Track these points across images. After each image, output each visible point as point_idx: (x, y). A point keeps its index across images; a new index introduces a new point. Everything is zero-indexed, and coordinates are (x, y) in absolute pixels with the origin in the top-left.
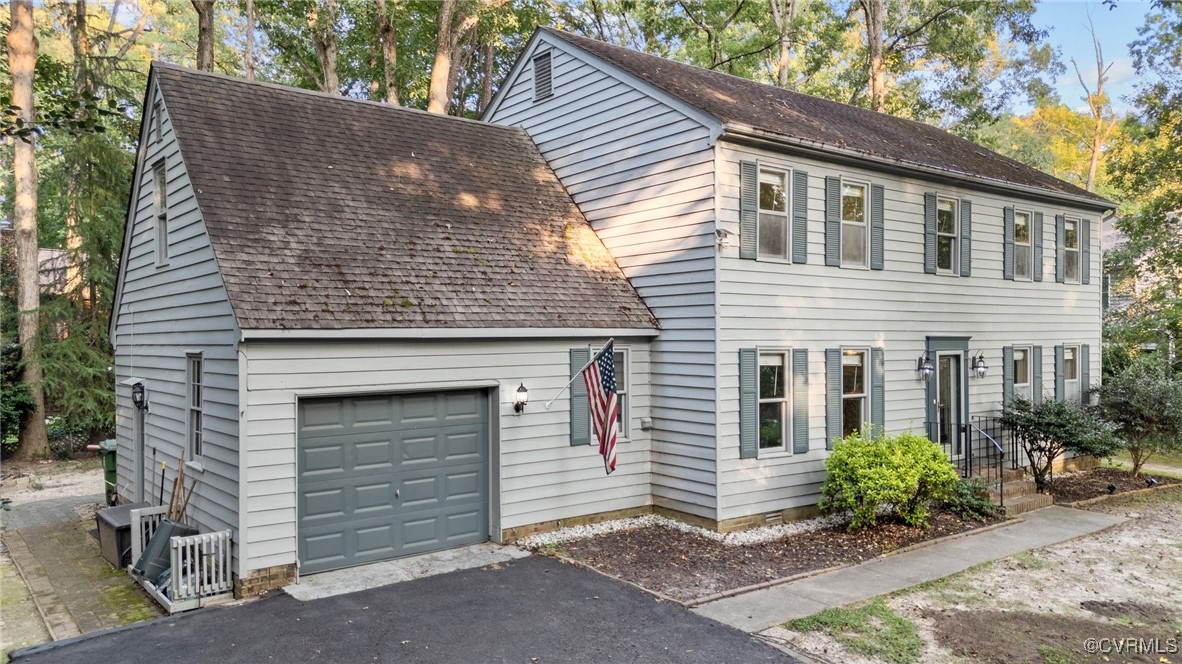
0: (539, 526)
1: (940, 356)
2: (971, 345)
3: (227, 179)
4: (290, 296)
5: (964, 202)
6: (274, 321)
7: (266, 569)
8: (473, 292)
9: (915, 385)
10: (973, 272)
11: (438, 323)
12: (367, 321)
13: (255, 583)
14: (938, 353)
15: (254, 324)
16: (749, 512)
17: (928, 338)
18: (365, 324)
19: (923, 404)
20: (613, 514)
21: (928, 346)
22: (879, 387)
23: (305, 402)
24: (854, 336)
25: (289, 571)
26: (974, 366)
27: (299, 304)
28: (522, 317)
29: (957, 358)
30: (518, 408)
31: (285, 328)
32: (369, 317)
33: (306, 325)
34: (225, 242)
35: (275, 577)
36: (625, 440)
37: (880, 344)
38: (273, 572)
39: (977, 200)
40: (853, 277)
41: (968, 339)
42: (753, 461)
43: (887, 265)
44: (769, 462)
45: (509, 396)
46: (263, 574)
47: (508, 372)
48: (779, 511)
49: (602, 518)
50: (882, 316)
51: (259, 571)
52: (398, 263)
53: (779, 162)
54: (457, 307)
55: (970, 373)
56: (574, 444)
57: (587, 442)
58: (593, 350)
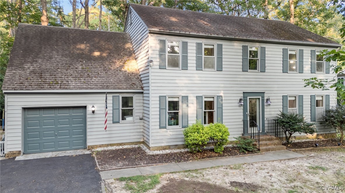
0: (101, 146)
1: (249, 98)
2: (265, 95)
3: (21, 52)
4: (22, 81)
5: (261, 47)
6: (13, 88)
7: (12, 151)
8: (81, 80)
9: (238, 108)
10: (266, 71)
11: (64, 88)
12: (41, 88)
13: (9, 155)
14: (248, 98)
15: (6, 88)
16: (163, 145)
17: (244, 92)
18: (40, 89)
19: (242, 114)
20: (129, 143)
21: (244, 95)
22: (221, 108)
23: (24, 109)
24: (208, 92)
25: (19, 153)
26: (267, 102)
27: (23, 83)
28: (93, 86)
29: (259, 99)
30: (93, 112)
31: (15, 90)
32: (42, 87)
33: (22, 89)
34: (11, 68)
35: (15, 154)
36: (134, 122)
37: (222, 94)
38: (14, 152)
39: (268, 47)
40: (209, 74)
41: (264, 93)
42: (165, 130)
43: (223, 69)
44: (172, 130)
45: (90, 109)
46: (11, 153)
47: (90, 102)
48: (177, 145)
49: (124, 144)
50: (223, 85)
51: (10, 152)
52: (61, 72)
53: (176, 39)
54: (73, 84)
55: (265, 104)
56: (114, 123)
57: (118, 122)
58: (121, 96)
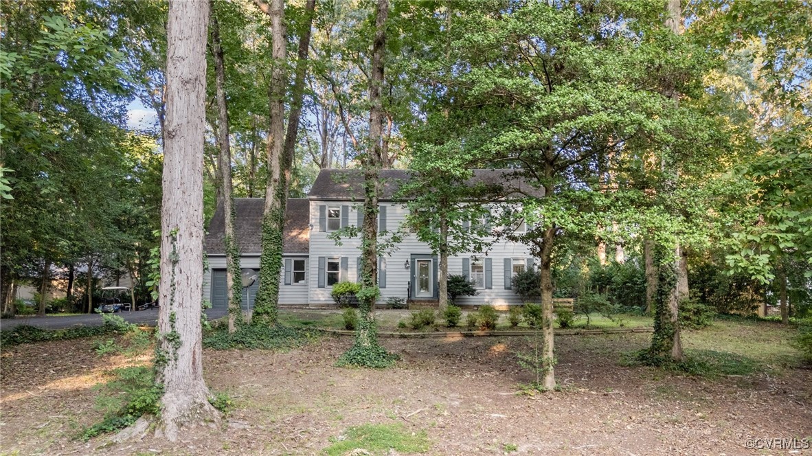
1: (418, 260)
9: (405, 270)
17: (411, 254)
19: (409, 277)
21: (411, 257)
23: (214, 270)
36: (305, 285)
42: (323, 289)
56: (286, 284)
57: (290, 284)
58: (293, 260)
